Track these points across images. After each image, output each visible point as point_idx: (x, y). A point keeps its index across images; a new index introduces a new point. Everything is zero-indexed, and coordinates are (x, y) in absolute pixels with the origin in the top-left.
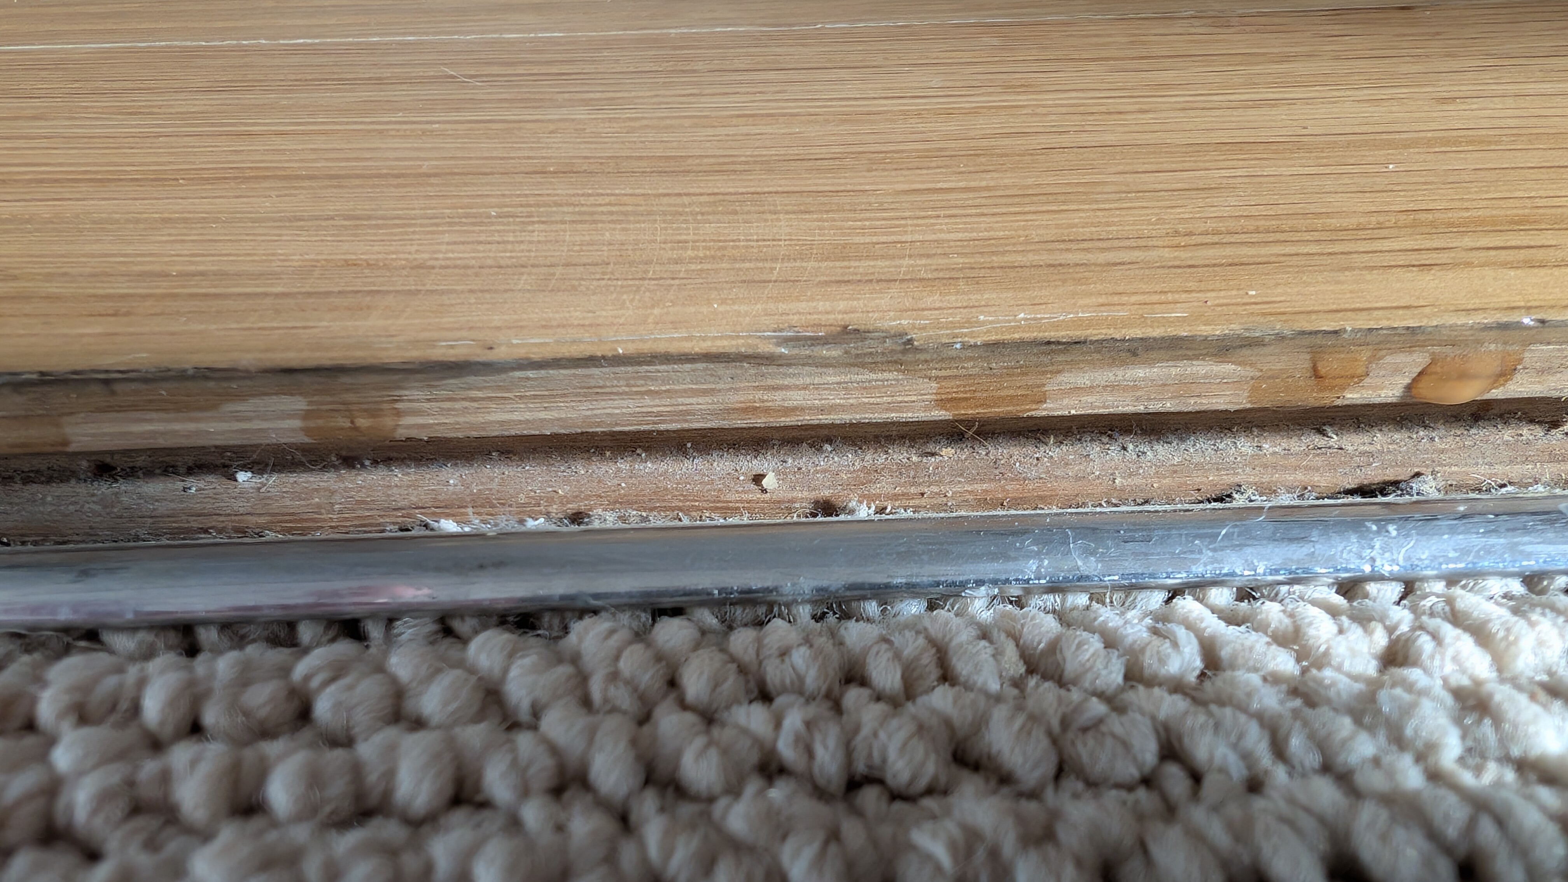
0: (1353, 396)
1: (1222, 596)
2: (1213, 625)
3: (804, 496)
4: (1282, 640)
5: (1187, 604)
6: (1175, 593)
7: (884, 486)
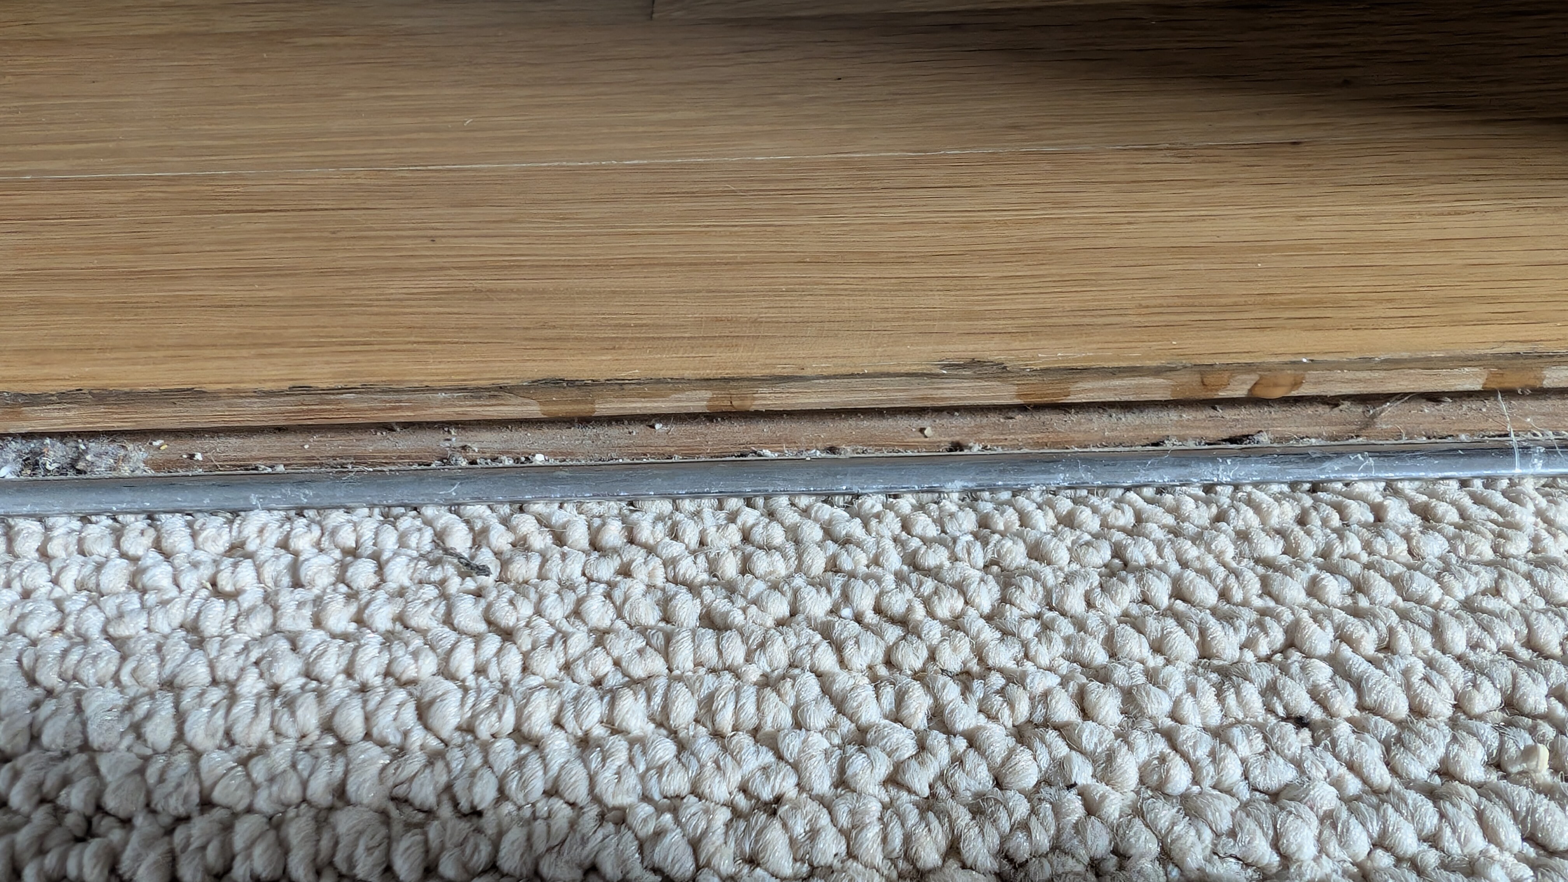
0: (1222, 394)
1: (1149, 492)
2: (1140, 503)
3: (946, 440)
4: (1169, 511)
5: (1132, 496)
6: (1128, 489)
7: (986, 435)
